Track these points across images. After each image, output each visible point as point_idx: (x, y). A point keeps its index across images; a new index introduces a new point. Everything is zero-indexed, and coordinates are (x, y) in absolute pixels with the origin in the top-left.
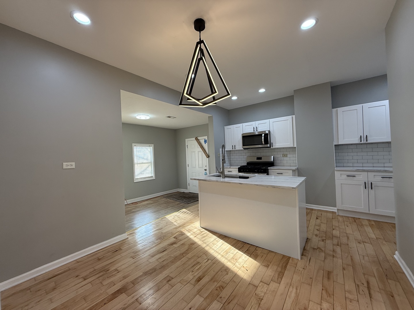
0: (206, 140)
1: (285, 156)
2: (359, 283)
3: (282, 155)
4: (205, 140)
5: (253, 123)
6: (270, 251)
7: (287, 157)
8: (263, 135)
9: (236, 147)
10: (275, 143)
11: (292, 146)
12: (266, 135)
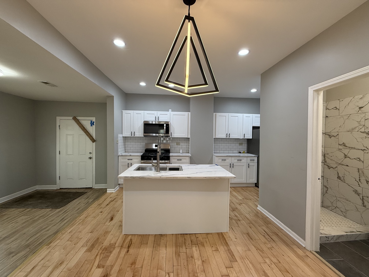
0: (94, 122)
1: (178, 144)
2: (264, 234)
3: (176, 144)
4: (91, 121)
5: (155, 112)
6: (207, 234)
7: (179, 145)
8: (165, 125)
9: (136, 134)
10: (174, 133)
11: (187, 137)
12: (168, 125)
